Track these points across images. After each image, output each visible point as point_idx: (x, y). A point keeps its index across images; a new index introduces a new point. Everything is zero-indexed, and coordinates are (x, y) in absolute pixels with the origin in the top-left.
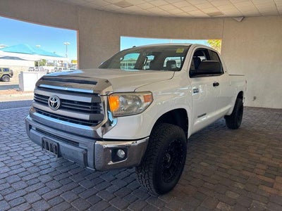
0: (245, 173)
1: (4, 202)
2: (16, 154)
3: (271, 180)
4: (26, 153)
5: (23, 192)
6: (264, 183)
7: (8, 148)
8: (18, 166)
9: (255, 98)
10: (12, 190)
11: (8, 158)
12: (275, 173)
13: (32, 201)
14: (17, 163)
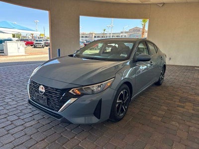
0: (167, 101)
1: (20, 120)
2: (17, 94)
3: (182, 104)
4: (24, 93)
5: (31, 115)
6: (178, 106)
7: (11, 91)
8: (22, 101)
9: (170, 59)
10: (22, 114)
11: (13, 96)
12: (185, 101)
13: (38, 119)
14: (21, 99)
